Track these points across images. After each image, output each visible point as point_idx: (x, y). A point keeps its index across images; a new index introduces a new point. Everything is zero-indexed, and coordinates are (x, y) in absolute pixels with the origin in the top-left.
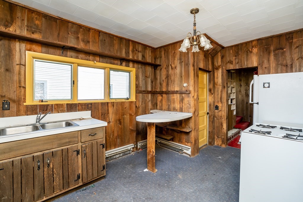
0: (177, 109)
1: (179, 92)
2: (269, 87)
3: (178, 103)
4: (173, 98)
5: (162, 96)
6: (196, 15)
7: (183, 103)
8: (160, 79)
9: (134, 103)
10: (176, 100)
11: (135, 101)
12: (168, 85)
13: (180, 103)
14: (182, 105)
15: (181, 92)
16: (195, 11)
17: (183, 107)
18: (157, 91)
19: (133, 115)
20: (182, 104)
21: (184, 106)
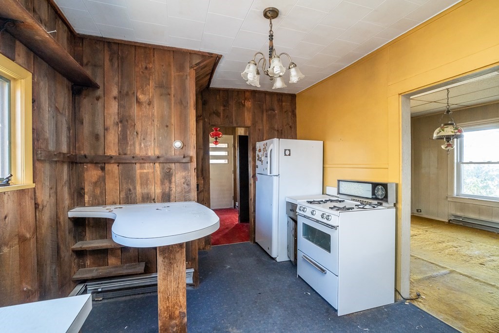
0: (153, 197)
1: (161, 160)
2: (289, 155)
3: (159, 182)
4: (141, 173)
5: (103, 169)
6: (273, 20)
7: (170, 182)
8: (93, 124)
9: (31, 193)
10: (151, 176)
11: (33, 185)
12: (123, 140)
13: (162, 183)
14: (170, 188)
15: (167, 159)
16: (272, 14)
17: (170, 190)
18: (85, 156)
19: (30, 238)
20: (167, 184)
21: (174, 189)
